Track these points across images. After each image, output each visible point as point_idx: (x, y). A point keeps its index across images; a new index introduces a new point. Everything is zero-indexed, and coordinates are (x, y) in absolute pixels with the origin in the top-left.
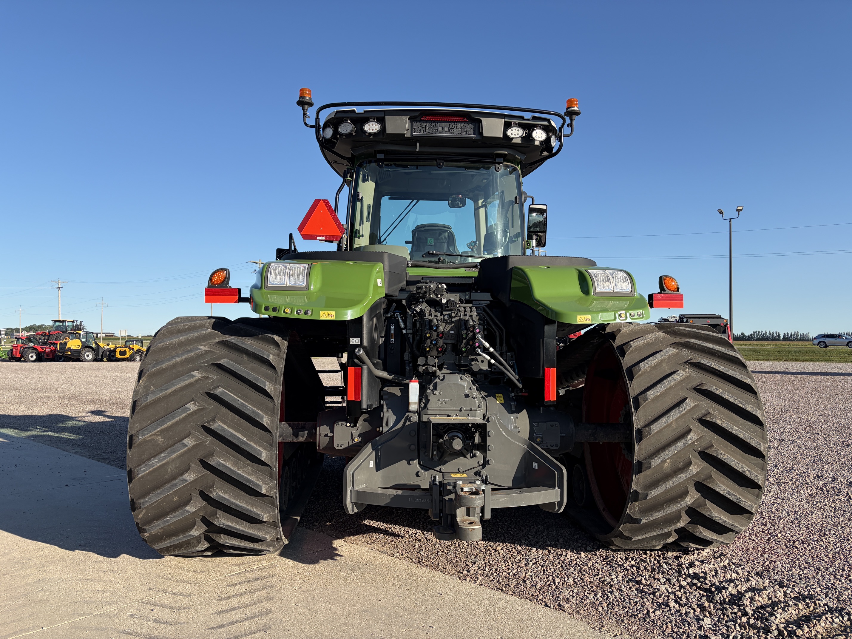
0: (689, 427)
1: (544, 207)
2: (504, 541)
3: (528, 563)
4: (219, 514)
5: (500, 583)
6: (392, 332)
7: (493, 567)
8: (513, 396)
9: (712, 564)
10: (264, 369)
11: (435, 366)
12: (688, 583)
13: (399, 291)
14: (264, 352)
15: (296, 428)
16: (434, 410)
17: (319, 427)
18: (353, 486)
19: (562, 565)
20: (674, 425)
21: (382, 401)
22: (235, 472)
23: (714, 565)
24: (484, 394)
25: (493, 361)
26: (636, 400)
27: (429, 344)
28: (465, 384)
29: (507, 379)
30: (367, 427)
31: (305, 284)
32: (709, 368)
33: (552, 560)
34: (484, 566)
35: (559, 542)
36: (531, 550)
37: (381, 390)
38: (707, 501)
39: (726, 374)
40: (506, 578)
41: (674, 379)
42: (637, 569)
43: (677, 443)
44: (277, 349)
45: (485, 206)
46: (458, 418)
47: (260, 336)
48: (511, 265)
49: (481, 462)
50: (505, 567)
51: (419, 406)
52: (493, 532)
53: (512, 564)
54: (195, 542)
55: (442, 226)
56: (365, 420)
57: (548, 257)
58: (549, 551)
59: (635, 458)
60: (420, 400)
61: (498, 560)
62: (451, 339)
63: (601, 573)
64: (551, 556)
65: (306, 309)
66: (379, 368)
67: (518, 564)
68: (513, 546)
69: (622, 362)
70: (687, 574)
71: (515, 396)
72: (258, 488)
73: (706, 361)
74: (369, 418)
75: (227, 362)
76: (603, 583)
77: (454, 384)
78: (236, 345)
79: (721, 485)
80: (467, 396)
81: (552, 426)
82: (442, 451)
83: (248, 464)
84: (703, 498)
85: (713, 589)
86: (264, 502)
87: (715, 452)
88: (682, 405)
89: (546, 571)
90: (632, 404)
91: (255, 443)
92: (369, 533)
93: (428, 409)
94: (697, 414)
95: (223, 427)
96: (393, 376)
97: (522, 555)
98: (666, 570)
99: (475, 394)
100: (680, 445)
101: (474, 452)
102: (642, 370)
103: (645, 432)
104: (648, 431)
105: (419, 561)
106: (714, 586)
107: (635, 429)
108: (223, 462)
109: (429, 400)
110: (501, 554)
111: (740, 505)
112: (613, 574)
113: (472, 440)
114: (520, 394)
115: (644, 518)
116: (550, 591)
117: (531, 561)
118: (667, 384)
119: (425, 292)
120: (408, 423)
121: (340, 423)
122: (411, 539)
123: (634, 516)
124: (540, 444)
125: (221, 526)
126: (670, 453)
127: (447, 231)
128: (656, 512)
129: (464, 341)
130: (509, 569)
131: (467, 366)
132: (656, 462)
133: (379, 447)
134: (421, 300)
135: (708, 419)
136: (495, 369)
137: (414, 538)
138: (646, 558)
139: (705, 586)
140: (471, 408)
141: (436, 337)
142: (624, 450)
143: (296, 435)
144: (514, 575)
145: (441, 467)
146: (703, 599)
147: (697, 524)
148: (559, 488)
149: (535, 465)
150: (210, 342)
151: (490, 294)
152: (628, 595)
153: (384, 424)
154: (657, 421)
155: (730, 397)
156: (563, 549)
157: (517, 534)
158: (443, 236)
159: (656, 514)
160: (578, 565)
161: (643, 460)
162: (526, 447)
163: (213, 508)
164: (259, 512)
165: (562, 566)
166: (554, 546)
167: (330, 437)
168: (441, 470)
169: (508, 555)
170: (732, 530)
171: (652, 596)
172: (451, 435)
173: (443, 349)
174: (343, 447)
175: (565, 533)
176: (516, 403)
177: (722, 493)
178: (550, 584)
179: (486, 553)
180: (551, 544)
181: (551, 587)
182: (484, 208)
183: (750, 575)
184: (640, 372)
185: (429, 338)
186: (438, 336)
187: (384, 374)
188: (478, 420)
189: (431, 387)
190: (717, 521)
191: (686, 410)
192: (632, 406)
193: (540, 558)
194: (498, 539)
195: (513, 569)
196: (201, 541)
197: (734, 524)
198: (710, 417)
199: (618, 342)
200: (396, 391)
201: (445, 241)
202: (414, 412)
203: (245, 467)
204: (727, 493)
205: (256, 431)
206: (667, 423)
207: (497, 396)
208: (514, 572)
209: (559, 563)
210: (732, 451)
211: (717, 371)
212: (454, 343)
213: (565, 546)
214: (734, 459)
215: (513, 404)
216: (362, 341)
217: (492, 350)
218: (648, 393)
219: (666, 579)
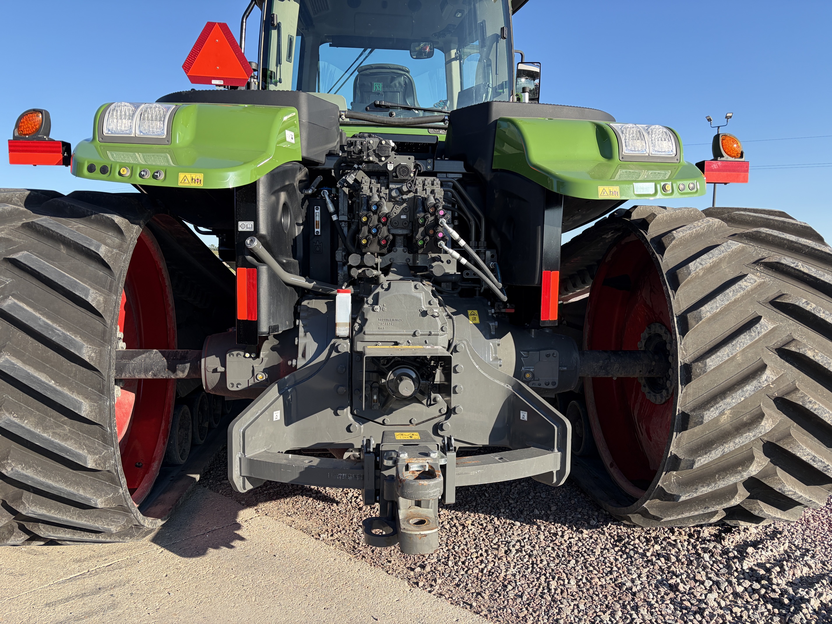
0: (762, 361)
1: (537, 70)
2: (475, 510)
3: (509, 549)
4: (26, 498)
5: (468, 590)
6: (318, 218)
7: (459, 557)
8: (492, 314)
9: (769, 550)
10: (93, 268)
11: (376, 269)
12: (745, 588)
13: (327, 155)
14: (91, 241)
15: (173, 359)
16: (373, 335)
17: (205, 357)
18: (244, 451)
19: (557, 553)
20: (739, 358)
21: (297, 321)
22: (39, 435)
23: (771, 550)
24: (450, 310)
25: (464, 261)
26: (683, 321)
27: (367, 234)
28: (422, 296)
29: (485, 289)
30: (276, 359)
31: (165, 133)
32: (793, 271)
33: (543, 544)
34: (446, 556)
35: (551, 511)
36: (514, 525)
37: (299, 303)
38: (778, 470)
39: (819, 279)
40: (477, 579)
41: (741, 288)
42: (665, 560)
43: (745, 386)
44: (119, 237)
45: (459, 58)
46: (410, 347)
47: (93, 216)
48: (494, 117)
49: (444, 410)
50: (477, 558)
51: (352, 329)
52: (462, 494)
53: (486, 551)
54: (6, 532)
55: (395, 67)
56: (273, 349)
57: (550, 106)
58: (539, 528)
59: (678, 408)
60: (353, 320)
61: (466, 545)
62: (402, 228)
63: (615, 569)
64: (542, 537)
65: (156, 171)
66: (292, 270)
67: (495, 552)
68: (488, 519)
69: (660, 261)
70: (739, 570)
71: (495, 313)
72: (79, 459)
73: (788, 260)
74: (279, 346)
75: (25, 257)
76: (620, 588)
77: (405, 295)
78: (48, 229)
79: (805, 448)
80: (424, 314)
81: (548, 356)
82: (386, 394)
83: (62, 422)
84: (772, 465)
85: (786, 601)
86: (99, 478)
87: (801, 400)
88: (754, 328)
89: (535, 566)
90: (676, 325)
91: (70, 390)
92: (295, 495)
93: (364, 333)
94: (775, 341)
95: (13, 364)
96: (315, 283)
97: (501, 535)
98: (709, 563)
99: (437, 310)
100: (749, 388)
101: (433, 395)
102: (693, 274)
103: (697, 368)
104: (701, 368)
105: (354, 547)
106: (786, 596)
107: (679, 365)
108: (17, 421)
109: (366, 320)
110: (471, 532)
111: (827, 474)
112: (633, 572)
113: (431, 379)
114: (503, 310)
115: (685, 494)
116: (543, 608)
117: (514, 546)
118: (731, 294)
119: (361, 151)
120: (334, 354)
121: (235, 353)
122: (350, 506)
123: (669, 490)
124: (530, 381)
125: (30, 515)
126: (734, 401)
127: (402, 75)
128: (703, 486)
129: (421, 229)
130: (482, 561)
131: (425, 269)
132: (710, 415)
133: (289, 390)
134: (356, 166)
135: (793, 349)
136: (468, 274)
137: (354, 504)
138: (675, 541)
139: (772, 595)
140: (430, 332)
141: (376, 223)
142: (644, 386)
143: (172, 368)
144: (490, 573)
145: (385, 417)
146: (775, 620)
147: (757, 499)
148: (559, 450)
149: (524, 415)
150: (11, 226)
151: (462, 163)
152: (661, 615)
153: (300, 355)
154: (716, 352)
155: (827, 314)
156: (558, 523)
157: (494, 496)
158: (396, 82)
159: (703, 489)
160: (581, 553)
161: (691, 411)
162: (510, 388)
163: (17, 489)
164: (88, 496)
165: (558, 556)
166: (545, 518)
167: (221, 372)
168: (385, 421)
169: (481, 535)
170: (800, 504)
171: (698, 617)
172: (399, 372)
173: (387, 242)
174: (240, 387)
175: (558, 494)
176: (496, 323)
177: (804, 458)
178: (543, 593)
179: (450, 530)
180: (540, 513)
181: (545, 599)
182: (458, 61)
183: (827, 568)
184: (690, 277)
185: (366, 223)
186: (379, 221)
187: (301, 281)
188: (441, 350)
189: (370, 300)
190: (789, 496)
191: (760, 335)
192: (677, 329)
193: (527, 540)
194: (467, 506)
195: (488, 561)
196: (13, 531)
197: (811, 499)
198: (796, 346)
199: (652, 233)
200: (321, 305)
201: (399, 89)
202: (344, 338)
203: (58, 426)
204: (811, 459)
205: (74, 369)
206: (731, 356)
207: (469, 313)
208: (489, 567)
209: (553, 549)
210: (824, 397)
211: (806, 276)
212: (407, 234)
213: (560, 518)
214: (828, 410)
215: (493, 325)
216: (256, 226)
217: (462, 243)
218: (703, 308)
219: (713, 581)
